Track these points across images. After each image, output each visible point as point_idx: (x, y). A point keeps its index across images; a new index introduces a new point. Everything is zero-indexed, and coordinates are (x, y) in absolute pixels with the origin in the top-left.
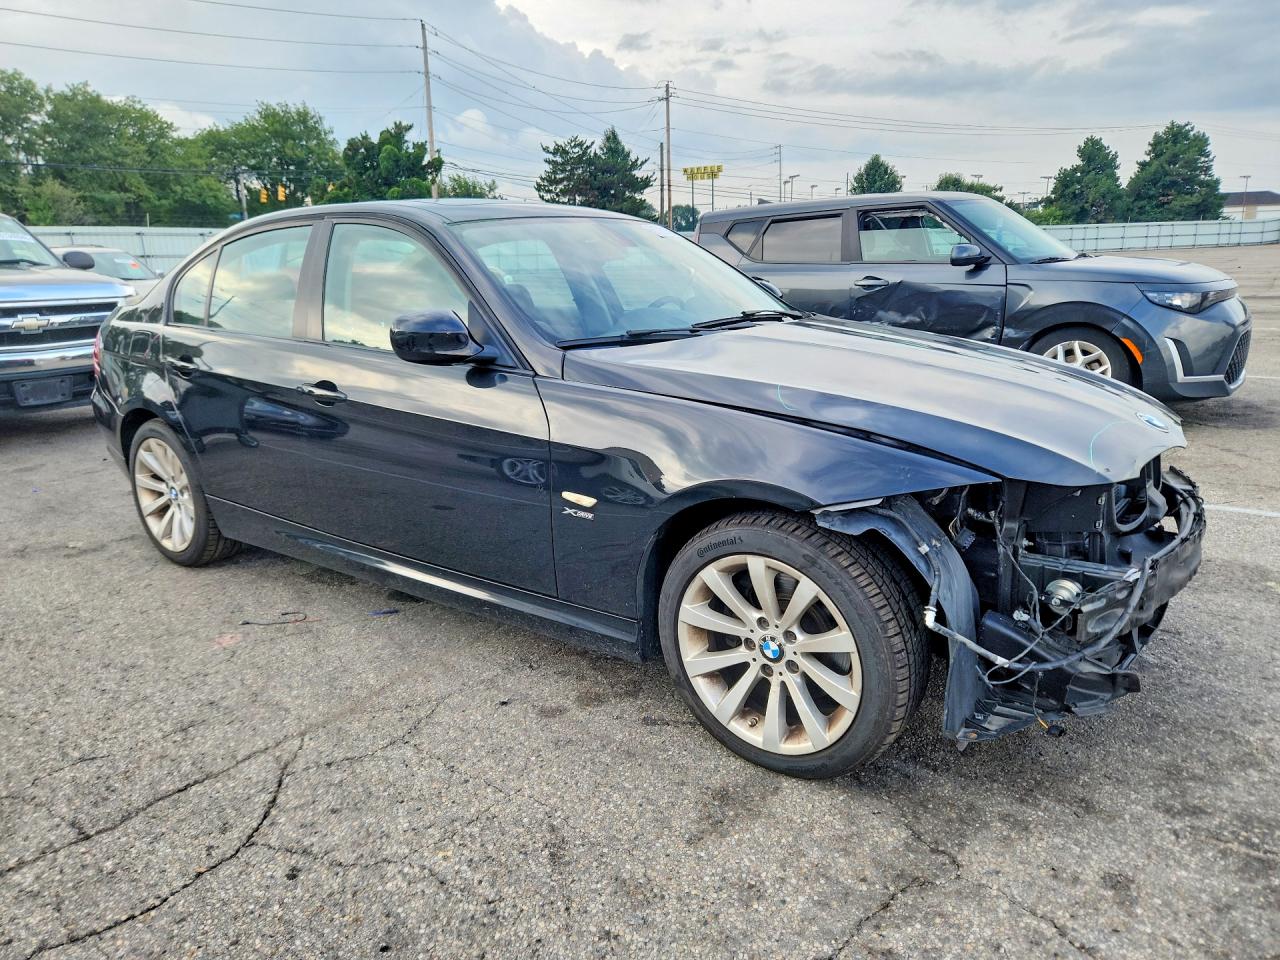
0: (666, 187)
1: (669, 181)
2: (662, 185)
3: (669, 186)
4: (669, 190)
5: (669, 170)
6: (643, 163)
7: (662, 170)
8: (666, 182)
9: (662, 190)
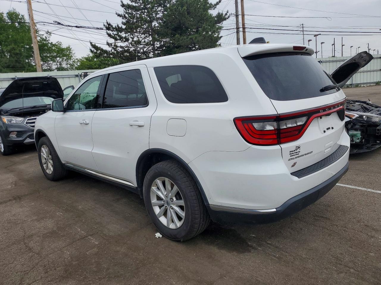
0: (241, 29)
1: (243, 24)
2: (238, 28)
3: (244, 28)
4: (244, 32)
5: (243, 15)
6: (217, 4)
7: (237, 16)
8: (241, 25)
9: (238, 32)
